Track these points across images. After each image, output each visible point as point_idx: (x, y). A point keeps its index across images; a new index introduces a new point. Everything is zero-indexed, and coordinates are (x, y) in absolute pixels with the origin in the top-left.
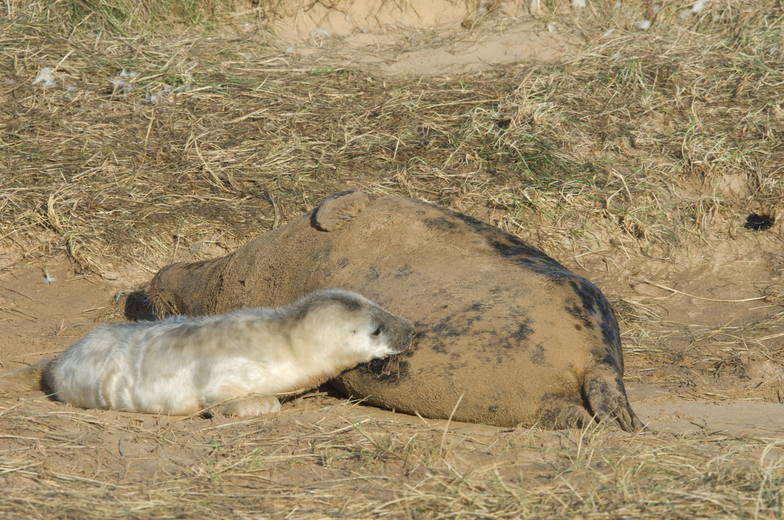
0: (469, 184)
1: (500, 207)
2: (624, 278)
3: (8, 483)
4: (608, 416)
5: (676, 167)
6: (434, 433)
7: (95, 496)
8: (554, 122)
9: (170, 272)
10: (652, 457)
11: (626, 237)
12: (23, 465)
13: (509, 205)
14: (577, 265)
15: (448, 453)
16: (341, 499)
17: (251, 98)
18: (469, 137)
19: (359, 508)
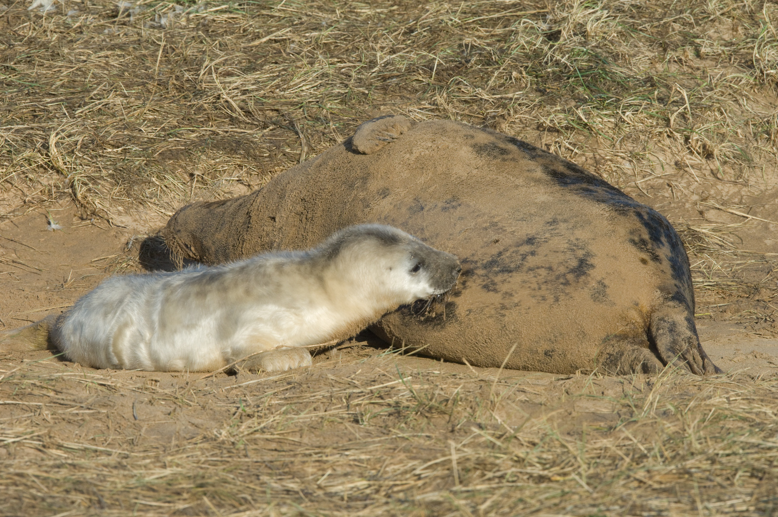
0: (516, 105)
1: (552, 130)
2: (691, 204)
3: (9, 454)
4: (676, 358)
5: (746, 77)
6: (482, 384)
7: (106, 466)
8: (609, 33)
9: (188, 211)
10: (724, 402)
11: (693, 158)
12: (26, 434)
13: (562, 127)
14: (639, 192)
15: (497, 405)
16: (379, 461)
17: (272, 17)
18: (515, 52)
19: (399, 469)
